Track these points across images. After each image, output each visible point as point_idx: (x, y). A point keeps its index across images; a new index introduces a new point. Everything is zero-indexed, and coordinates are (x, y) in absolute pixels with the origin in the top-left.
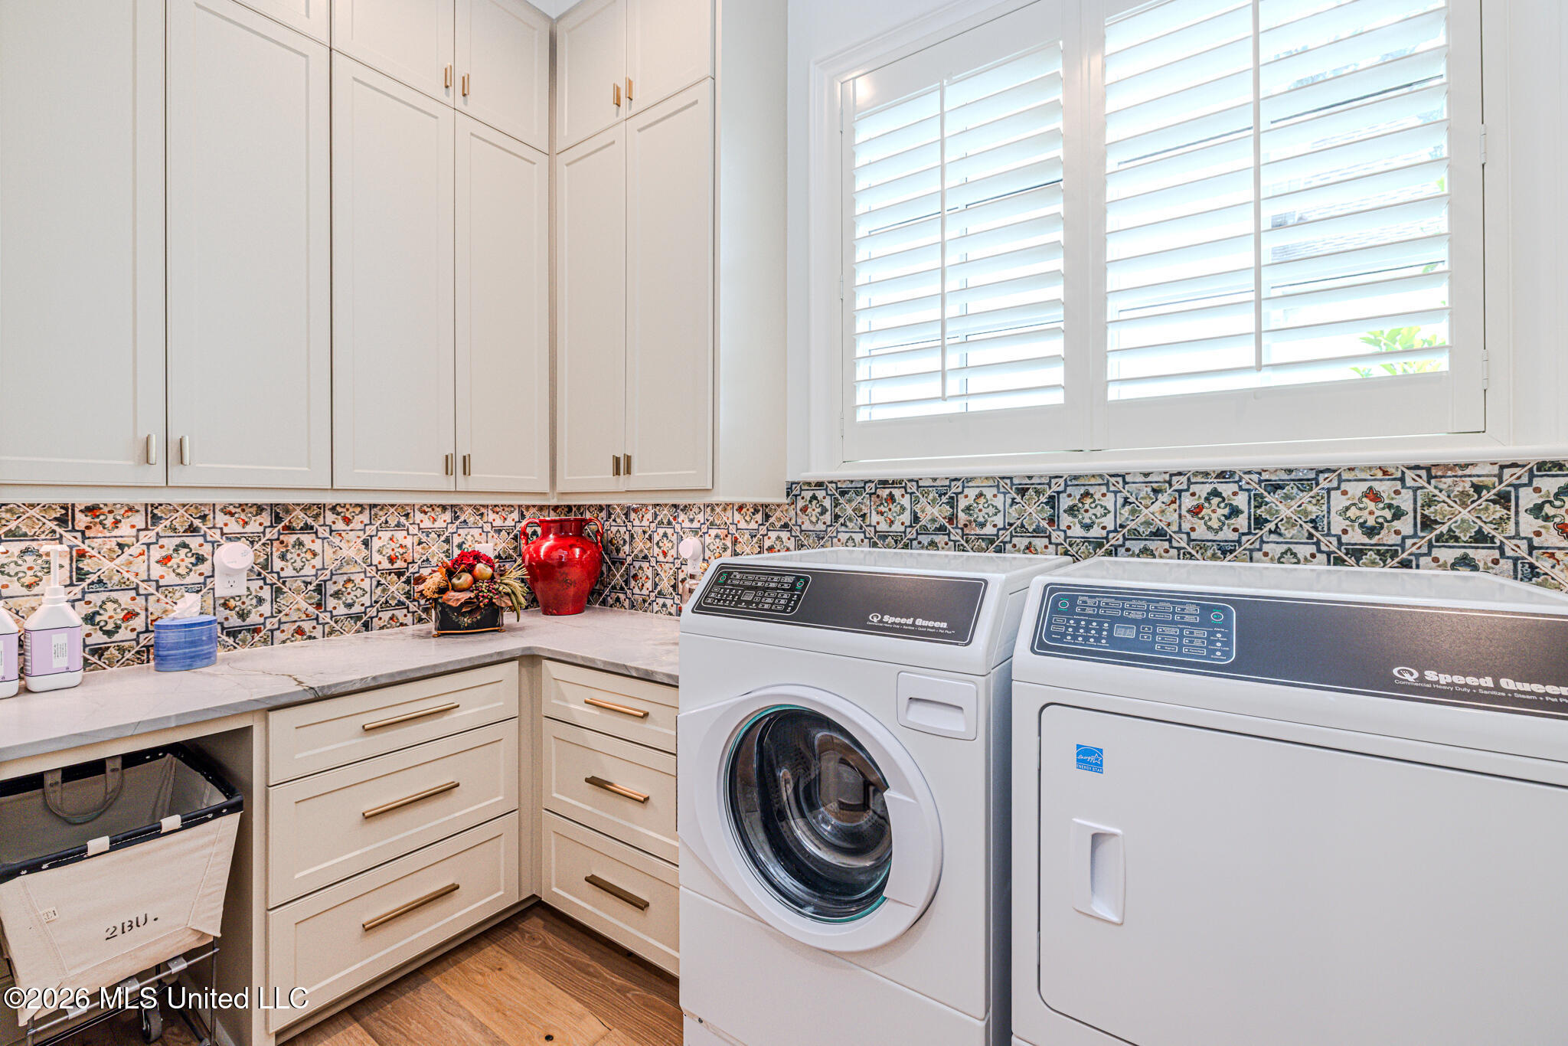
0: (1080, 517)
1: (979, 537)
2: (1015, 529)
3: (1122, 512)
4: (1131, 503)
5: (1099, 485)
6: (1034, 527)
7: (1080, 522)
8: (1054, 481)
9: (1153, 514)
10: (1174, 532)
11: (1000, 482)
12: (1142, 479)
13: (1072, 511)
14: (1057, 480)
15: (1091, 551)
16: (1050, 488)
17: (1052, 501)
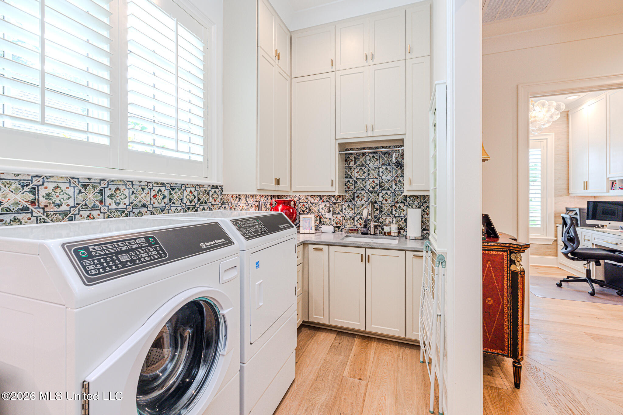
0: (115, 199)
1: (56, 213)
2: (81, 206)
3: (132, 197)
4: (135, 193)
5: (123, 185)
6: (92, 205)
7: (115, 202)
8: (102, 182)
9: (142, 198)
10: (149, 205)
11: (71, 180)
12: (138, 183)
13: (111, 196)
14: (104, 181)
15: (120, 215)
16: (100, 185)
17: (101, 192)
